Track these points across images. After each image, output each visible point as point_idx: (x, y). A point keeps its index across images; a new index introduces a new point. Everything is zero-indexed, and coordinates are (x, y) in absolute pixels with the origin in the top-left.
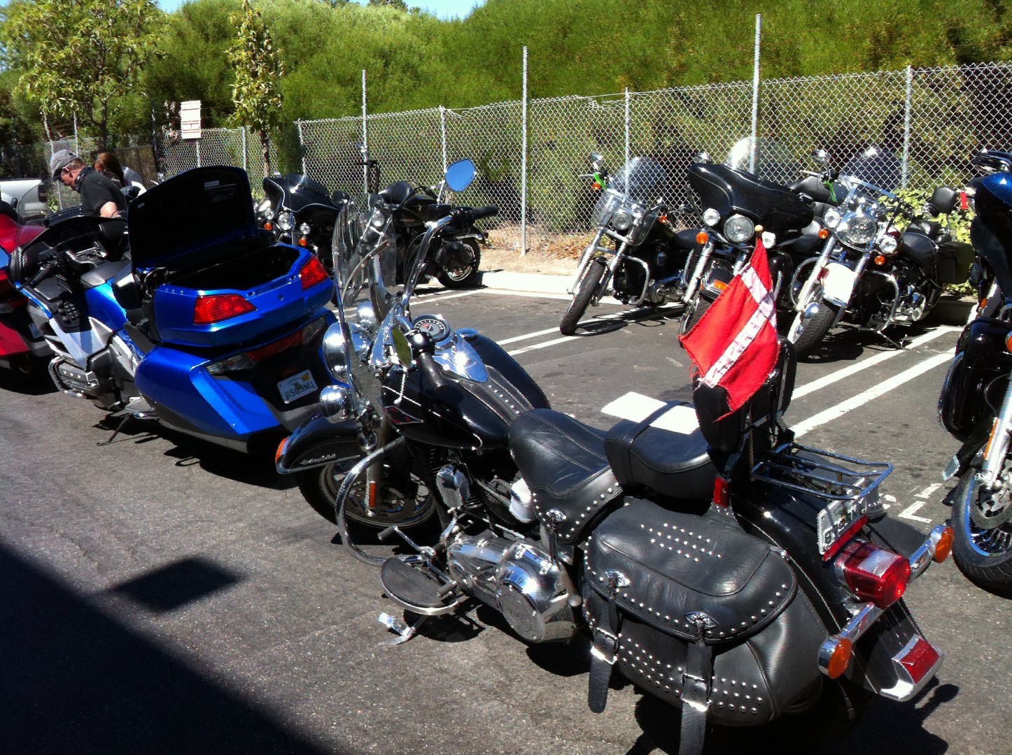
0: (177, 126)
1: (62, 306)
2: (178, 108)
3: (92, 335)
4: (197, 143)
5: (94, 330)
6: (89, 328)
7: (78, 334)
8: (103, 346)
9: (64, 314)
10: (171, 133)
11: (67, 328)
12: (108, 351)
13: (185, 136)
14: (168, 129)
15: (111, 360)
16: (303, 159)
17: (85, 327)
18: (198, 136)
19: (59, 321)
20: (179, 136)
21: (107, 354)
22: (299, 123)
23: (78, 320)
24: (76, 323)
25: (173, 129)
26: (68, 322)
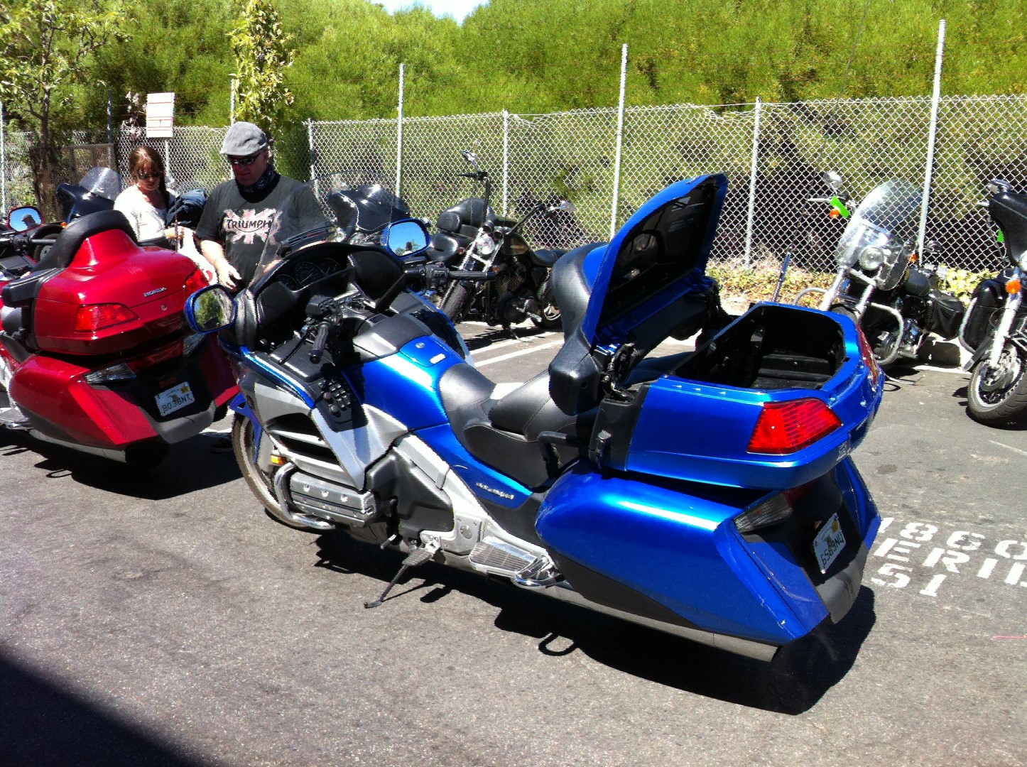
0: (141, 122)
1: (326, 388)
2: (143, 100)
3: (369, 433)
4: (166, 143)
5: (371, 426)
6: (364, 422)
7: (350, 432)
8: (384, 449)
9: (330, 401)
10: (132, 130)
11: (336, 426)
12: (392, 458)
13: (149, 134)
14: (129, 125)
15: (397, 473)
16: (312, 167)
17: (358, 421)
18: (170, 134)
19: (325, 413)
20: (143, 133)
21: (392, 463)
22: (310, 124)
23: (349, 410)
24: (346, 416)
25: (136, 125)
26: (337, 414)
